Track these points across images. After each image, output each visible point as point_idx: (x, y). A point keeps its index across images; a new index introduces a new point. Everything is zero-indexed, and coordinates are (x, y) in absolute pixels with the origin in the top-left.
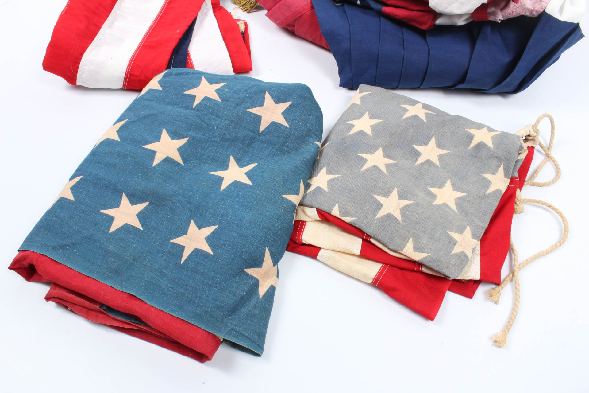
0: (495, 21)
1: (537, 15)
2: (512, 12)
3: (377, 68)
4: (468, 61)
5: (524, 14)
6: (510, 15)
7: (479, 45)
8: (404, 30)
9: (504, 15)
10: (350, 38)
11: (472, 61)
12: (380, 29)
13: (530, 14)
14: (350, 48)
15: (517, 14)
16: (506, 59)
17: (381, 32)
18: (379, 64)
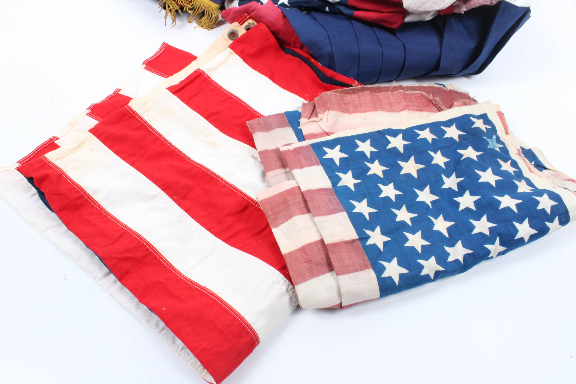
0: (460, 12)
1: (496, 3)
2: (474, 3)
3: (359, 66)
4: (439, 50)
5: (485, 4)
6: (473, 6)
7: (446, 36)
8: (375, 29)
9: (468, 7)
10: (330, 42)
11: (443, 51)
12: (355, 31)
13: (490, 3)
14: (332, 51)
15: (479, 4)
16: (472, 45)
17: (357, 33)
18: (361, 63)
